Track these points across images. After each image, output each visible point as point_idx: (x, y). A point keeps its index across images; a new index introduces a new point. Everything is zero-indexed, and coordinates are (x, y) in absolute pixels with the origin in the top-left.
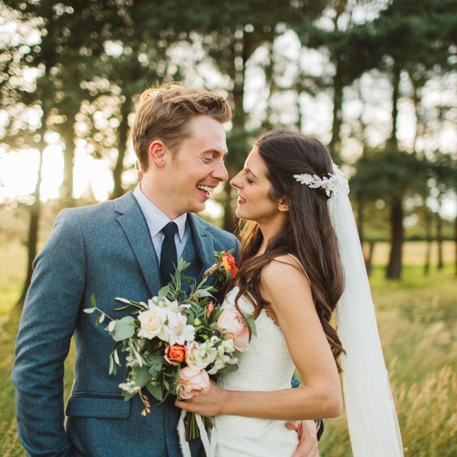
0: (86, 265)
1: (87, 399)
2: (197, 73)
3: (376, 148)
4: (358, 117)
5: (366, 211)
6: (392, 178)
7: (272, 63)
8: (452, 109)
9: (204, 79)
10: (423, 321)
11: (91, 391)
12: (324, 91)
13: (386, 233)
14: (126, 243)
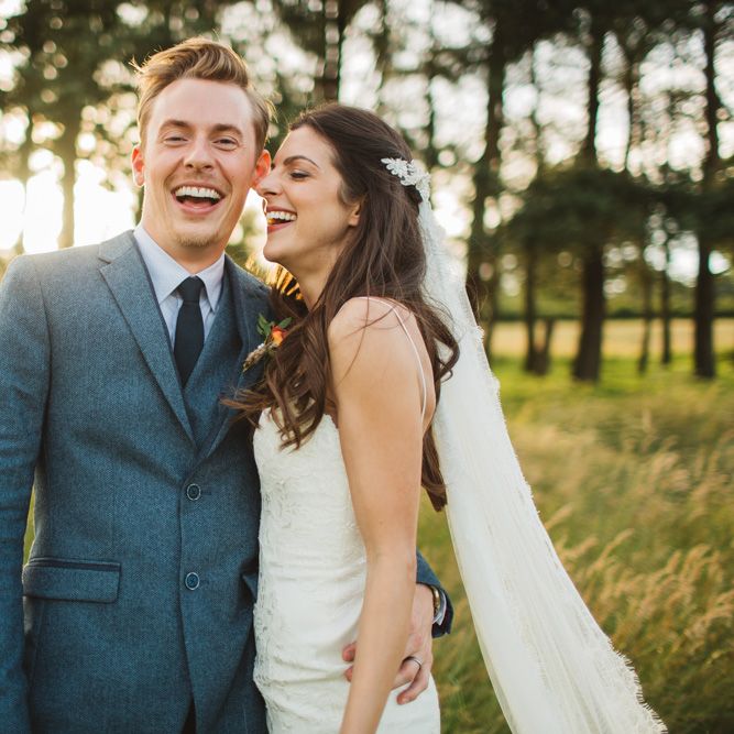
0: (51, 345)
1: (50, 569)
2: (265, 52)
3: (560, 164)
4: (528, 113)
5: (542, 269)
6: (587, 213)
7: (386, 31)
8: (692, 98)
9: (276, 60)
10: (636, 450)
11: (57, 557)
12: (472, 72)
13: (575, 304)
14: (113, 307)
